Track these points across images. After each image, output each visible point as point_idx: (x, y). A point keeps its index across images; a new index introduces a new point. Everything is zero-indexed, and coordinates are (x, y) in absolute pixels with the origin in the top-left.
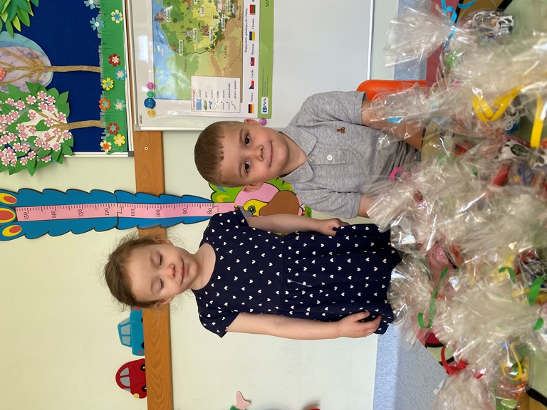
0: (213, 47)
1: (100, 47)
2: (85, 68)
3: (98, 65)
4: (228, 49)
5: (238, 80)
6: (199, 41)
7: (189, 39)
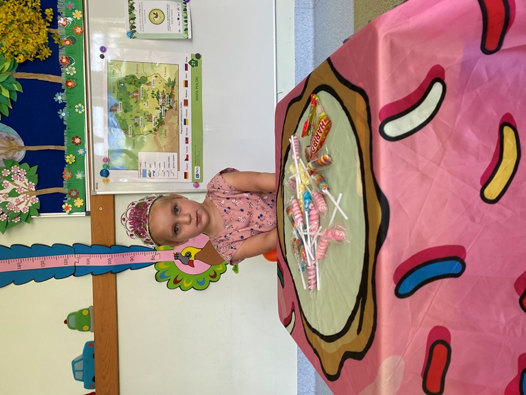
0: (155, 130)
1: (65, 131)
2: (52, 147)
3: (63, 144)
4: (168, 132)
5: (176, 154)
6: (144, 126)
7: (137, 125)
